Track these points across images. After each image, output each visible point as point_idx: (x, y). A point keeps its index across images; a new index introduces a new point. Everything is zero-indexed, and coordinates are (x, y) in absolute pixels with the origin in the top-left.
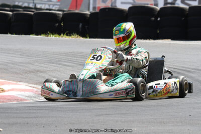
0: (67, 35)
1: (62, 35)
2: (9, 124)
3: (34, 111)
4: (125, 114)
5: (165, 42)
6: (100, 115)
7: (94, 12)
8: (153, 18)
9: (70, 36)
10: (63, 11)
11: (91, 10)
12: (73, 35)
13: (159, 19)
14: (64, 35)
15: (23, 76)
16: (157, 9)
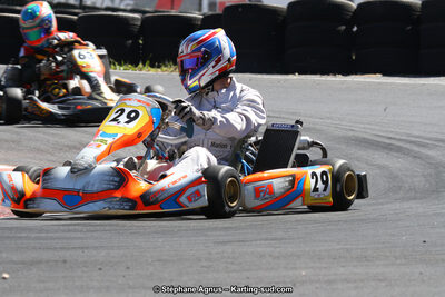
0: (152, 66)
1: (141, 65)
2: (23, 263)
3: (79, 235)
4: (282, 239)
5: (368, 80)
6: (224, 243)
7: (211, 13)
8: (343, 27)
9: (159, 67)
10: (144, 12)
11: (205, 10)
12: (166, 66)
13: (355, 29)
14: (144, 65)
15: (53, 158)
16: (351, 7)
